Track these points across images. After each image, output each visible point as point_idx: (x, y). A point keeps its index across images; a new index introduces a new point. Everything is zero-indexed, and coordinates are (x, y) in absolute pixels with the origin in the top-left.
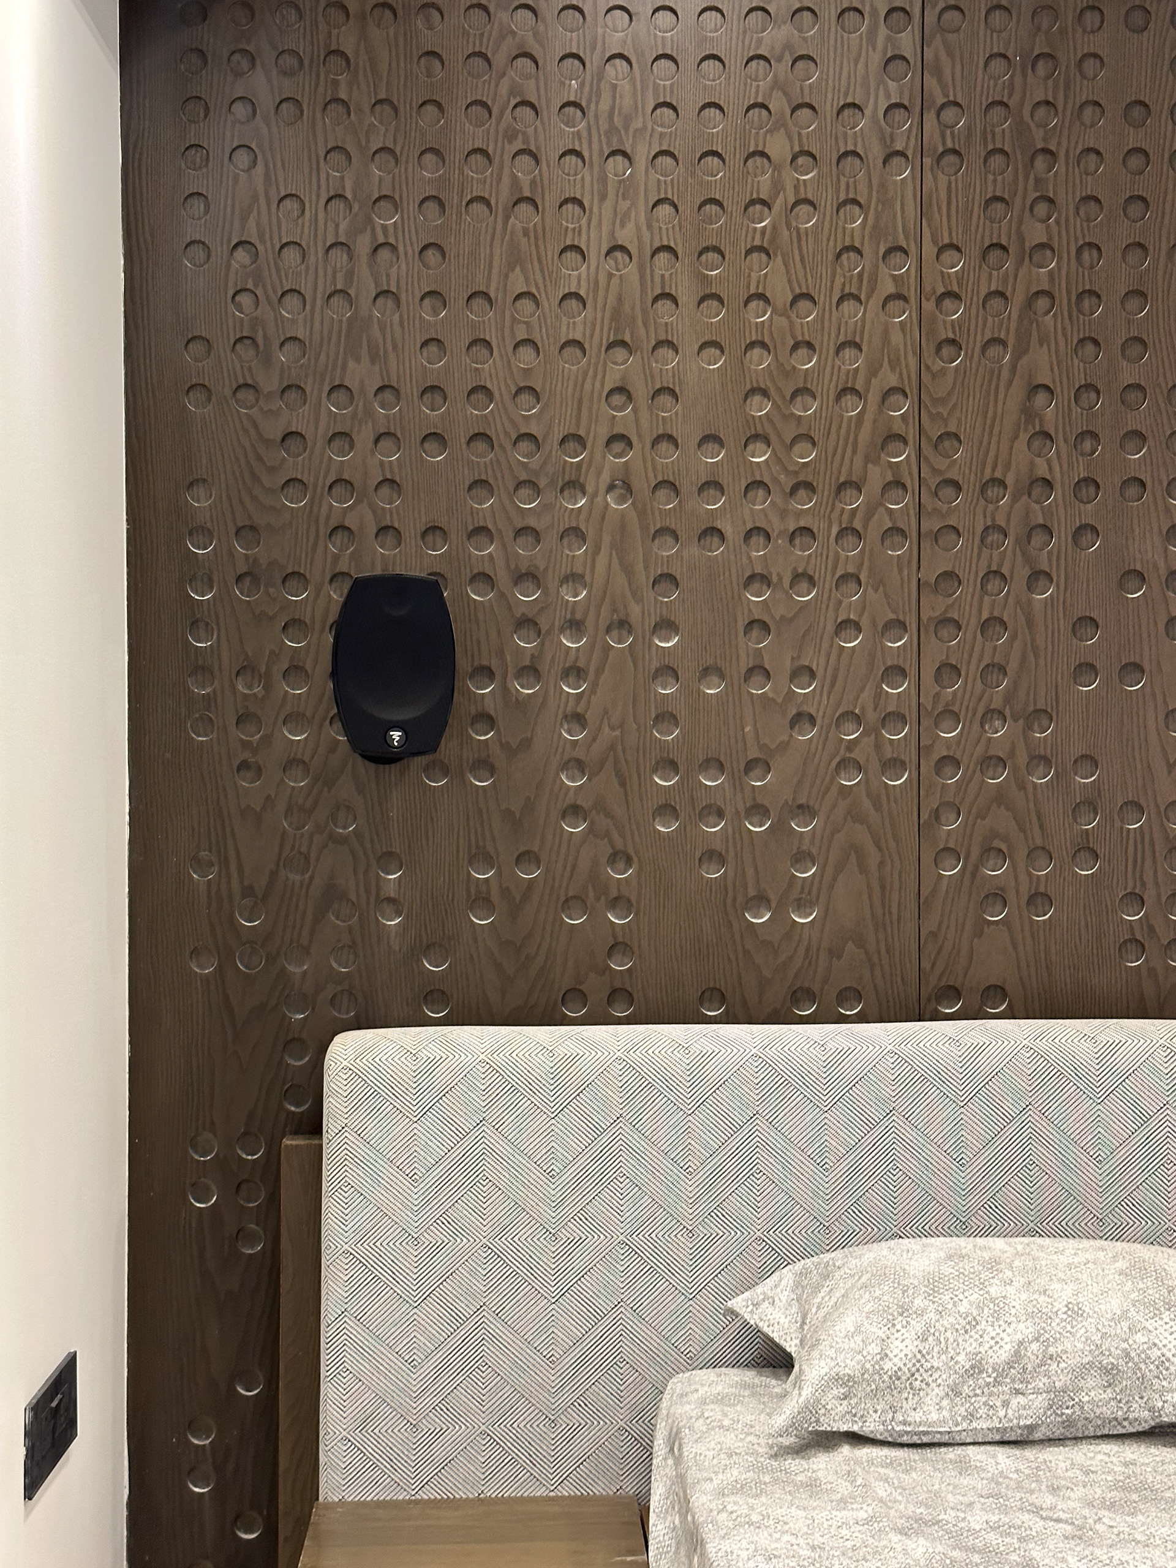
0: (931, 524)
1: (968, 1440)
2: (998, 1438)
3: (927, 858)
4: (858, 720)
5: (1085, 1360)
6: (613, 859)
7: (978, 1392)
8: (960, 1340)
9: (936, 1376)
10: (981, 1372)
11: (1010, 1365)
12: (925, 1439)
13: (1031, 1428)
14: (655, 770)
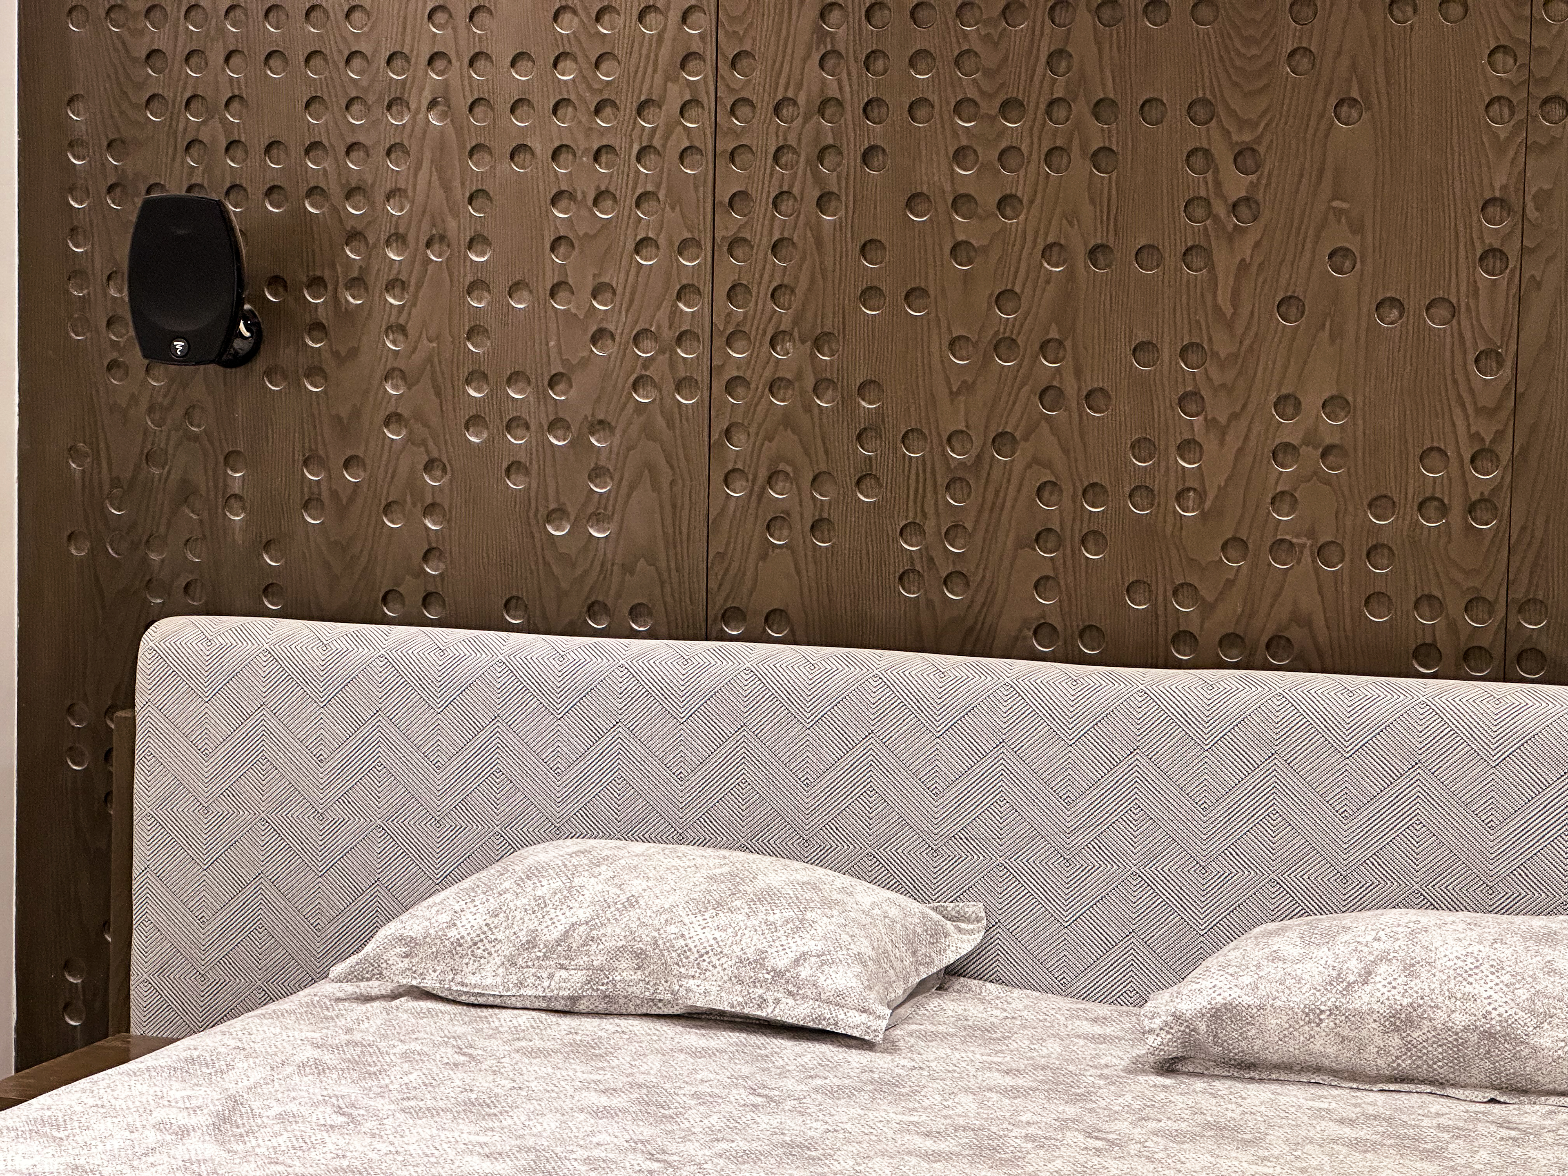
0: (727, 144)
1: (519, 1005)
2: (544, 1005)
3: (717, 477)
4: (656, 338)
5: (620, 944)
6: (428, 467)
7: (530, 964)
8: (526, 919)
9: (498, 947)
10: (534, 947)
11: (558, 942)
12: (481, 1000)
13: (574, 999)
14: (468, 382)
